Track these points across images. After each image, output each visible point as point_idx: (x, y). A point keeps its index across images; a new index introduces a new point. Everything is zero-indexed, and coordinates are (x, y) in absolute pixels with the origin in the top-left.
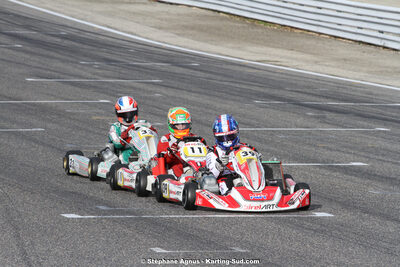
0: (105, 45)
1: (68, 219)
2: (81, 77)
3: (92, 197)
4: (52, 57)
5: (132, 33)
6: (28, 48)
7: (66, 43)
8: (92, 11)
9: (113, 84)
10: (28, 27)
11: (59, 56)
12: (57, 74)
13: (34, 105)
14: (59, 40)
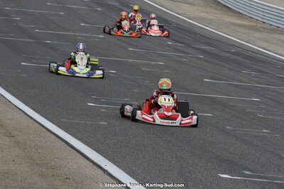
0: (260, 61)
1: (223, 178)
2: (241, 82)
3: (240, 165)
4: (223, 66)
5: (280, 55)
6: (208, 59)
7: (234, 57)
8: (254, 37)
9: (263, 89)
10: (209, 44)
11: (228, 66)
12: (225, 78)
13: (207, 97)
14: (229, 55)
